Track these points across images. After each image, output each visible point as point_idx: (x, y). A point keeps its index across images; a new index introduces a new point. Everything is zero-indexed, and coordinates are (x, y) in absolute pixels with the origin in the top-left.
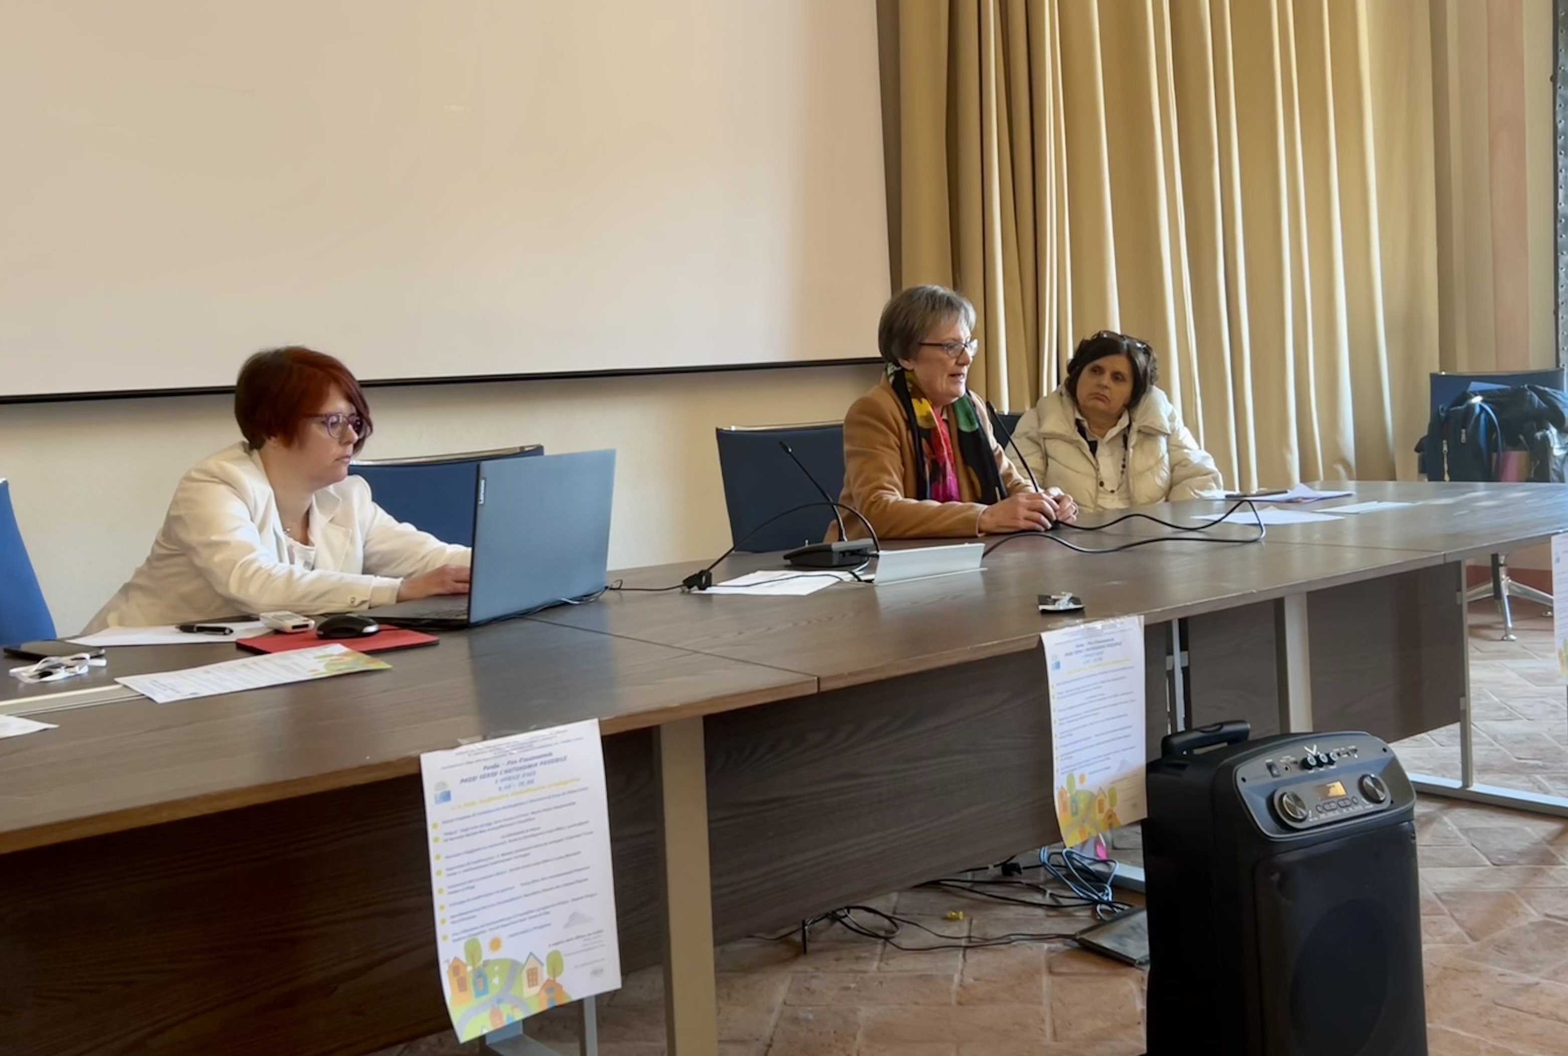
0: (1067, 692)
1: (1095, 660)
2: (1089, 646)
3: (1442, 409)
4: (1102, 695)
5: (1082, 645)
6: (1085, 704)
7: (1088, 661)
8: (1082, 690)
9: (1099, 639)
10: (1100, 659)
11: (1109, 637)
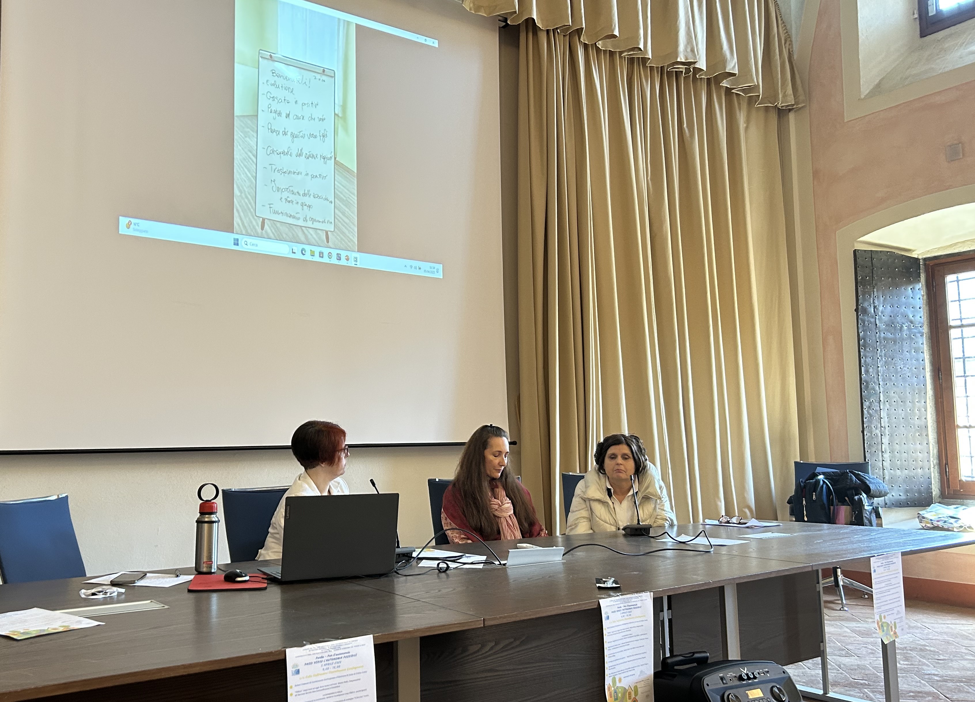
0: (613, 632)
1: (627, 615)
2: (624, 608)
3: (802, 481)
4: (630, 634)
5: (621, 607)
6: (622, 639)
7: (624, 616)
8: (620, 631)
9: (630, 604)
10: (630, 615)
11: (634, 603)
